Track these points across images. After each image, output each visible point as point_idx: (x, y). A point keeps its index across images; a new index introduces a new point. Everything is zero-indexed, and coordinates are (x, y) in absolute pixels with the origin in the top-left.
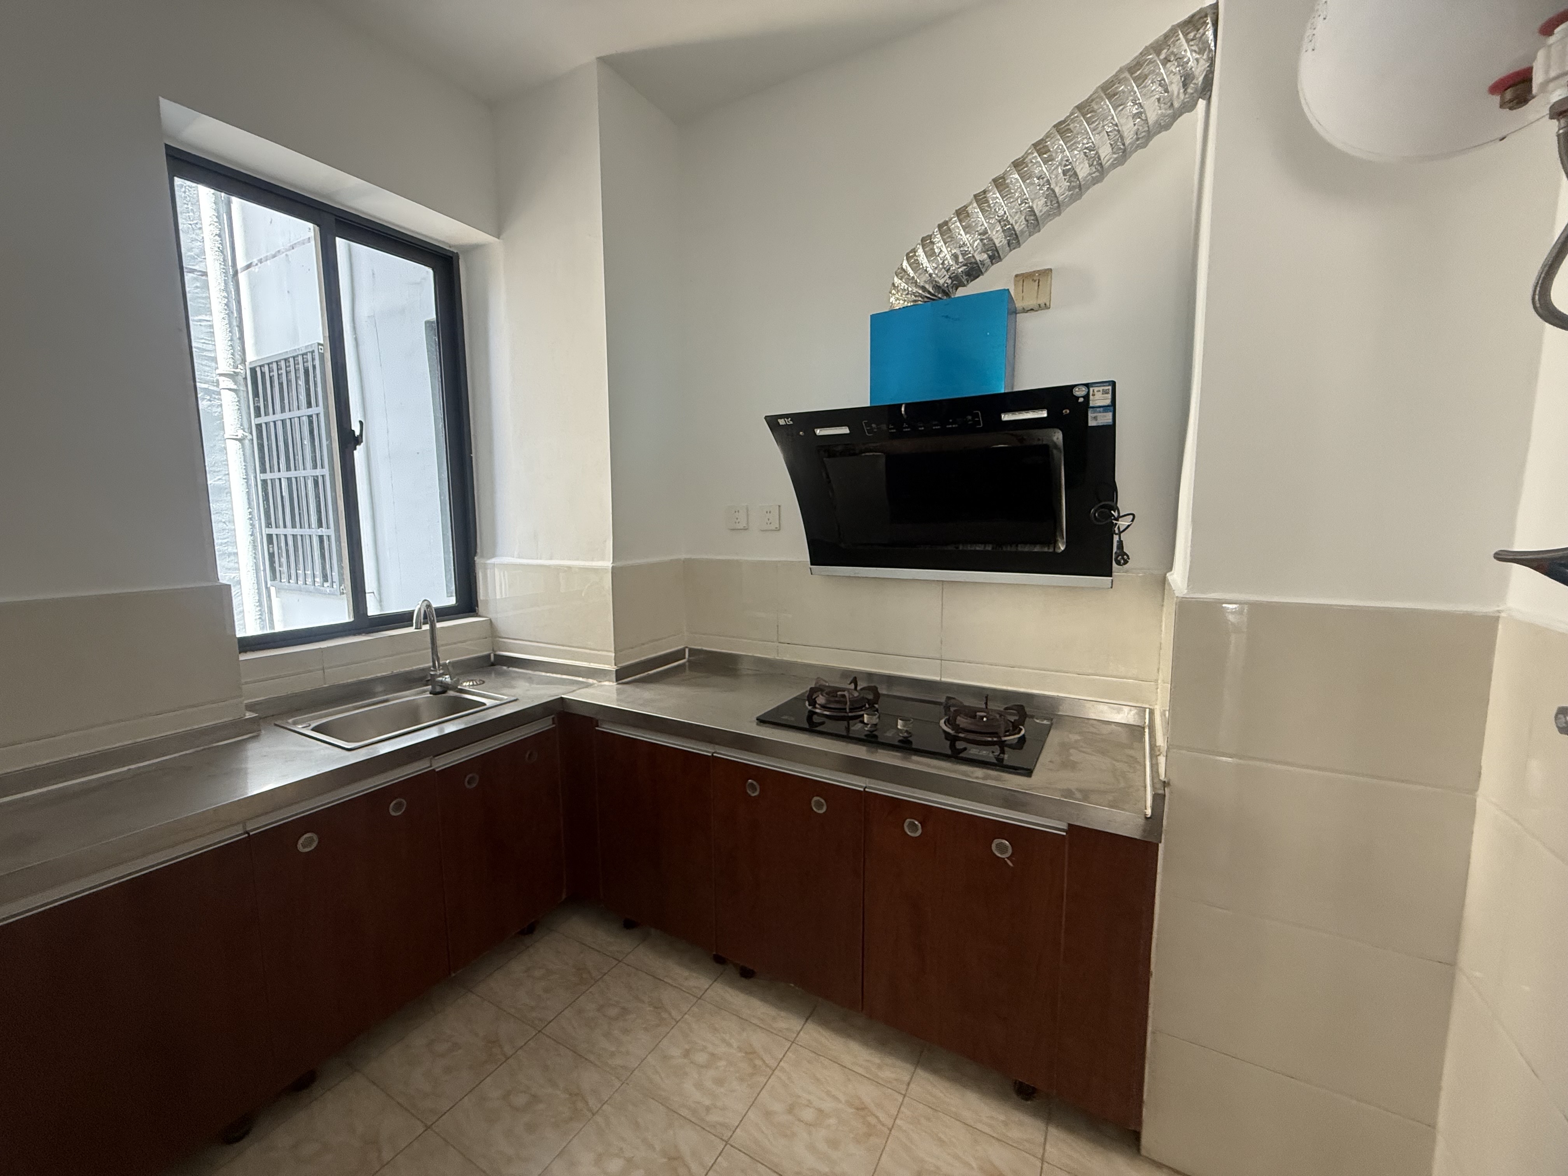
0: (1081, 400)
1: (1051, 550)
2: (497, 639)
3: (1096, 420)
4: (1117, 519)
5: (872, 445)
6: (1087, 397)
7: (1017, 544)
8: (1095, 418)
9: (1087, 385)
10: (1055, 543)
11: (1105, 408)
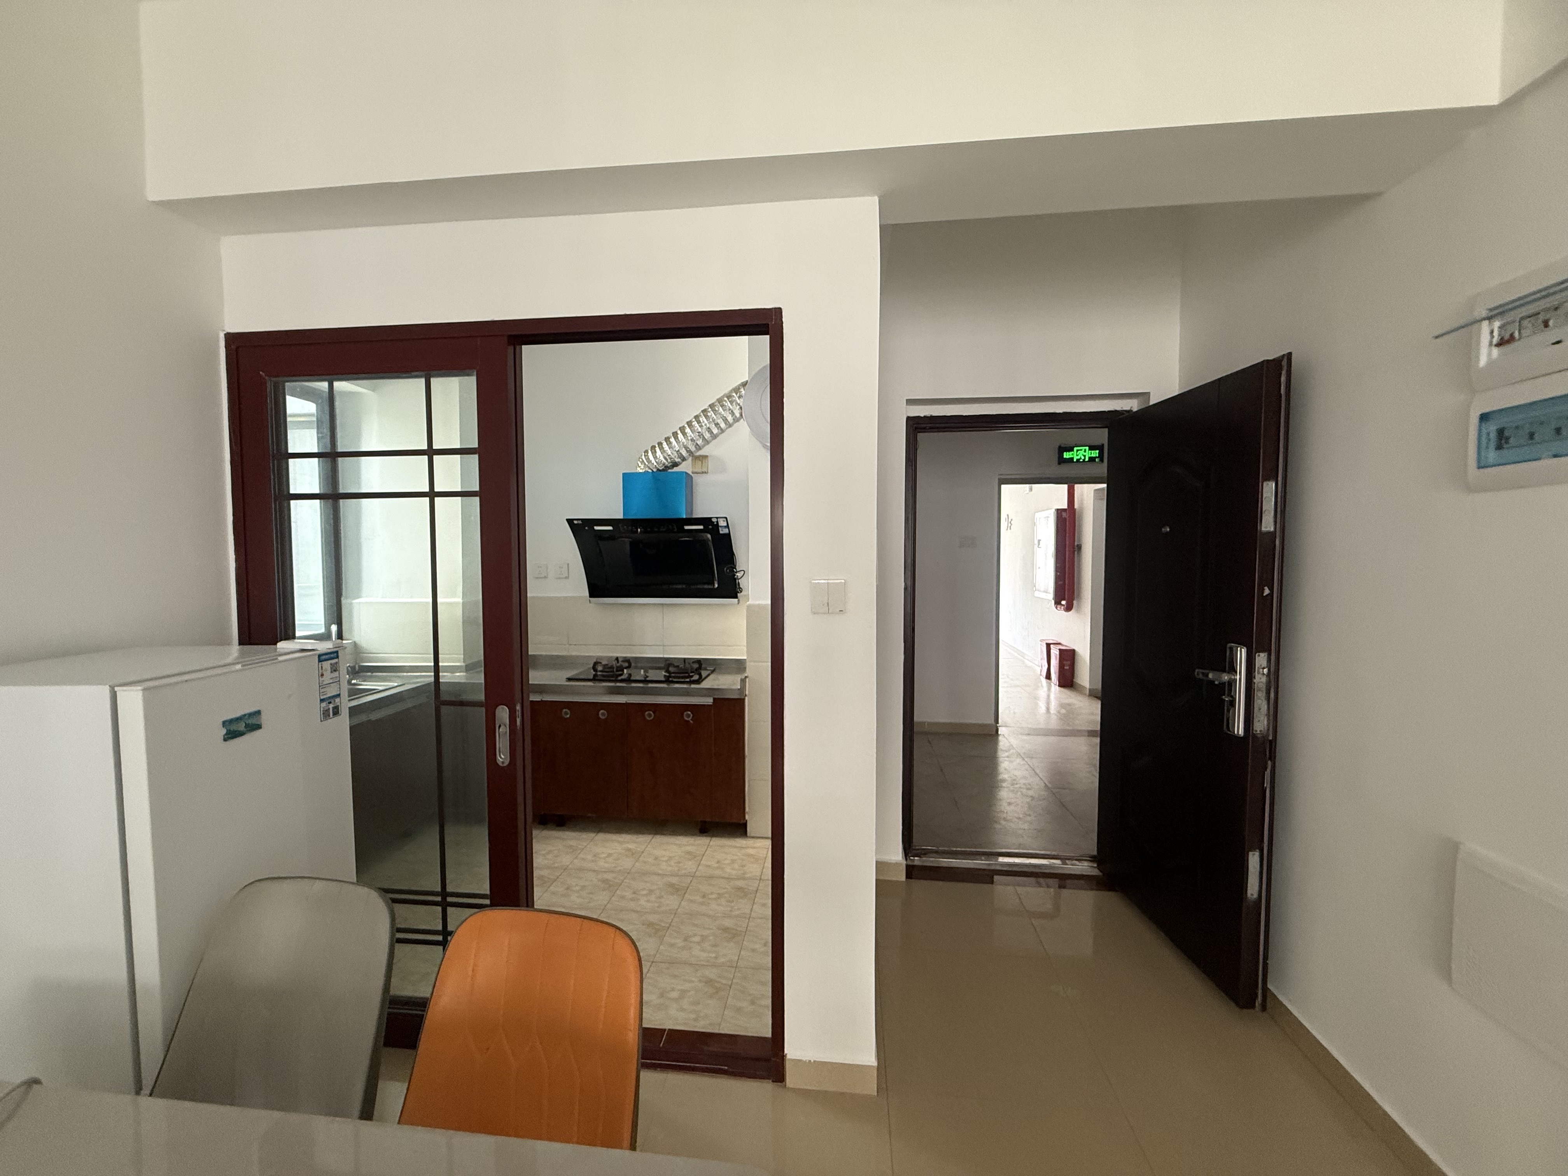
0: (715, 523)
1: (712, 587)
2: (361, 655)
3: (723, 531)
4: (736, 573)
5: (624, 535)
6: (717, 522)
7: (697, 585)
8: (722, 530)
9: (717, 518)
10: (714, 585)
11: (725, 527)
